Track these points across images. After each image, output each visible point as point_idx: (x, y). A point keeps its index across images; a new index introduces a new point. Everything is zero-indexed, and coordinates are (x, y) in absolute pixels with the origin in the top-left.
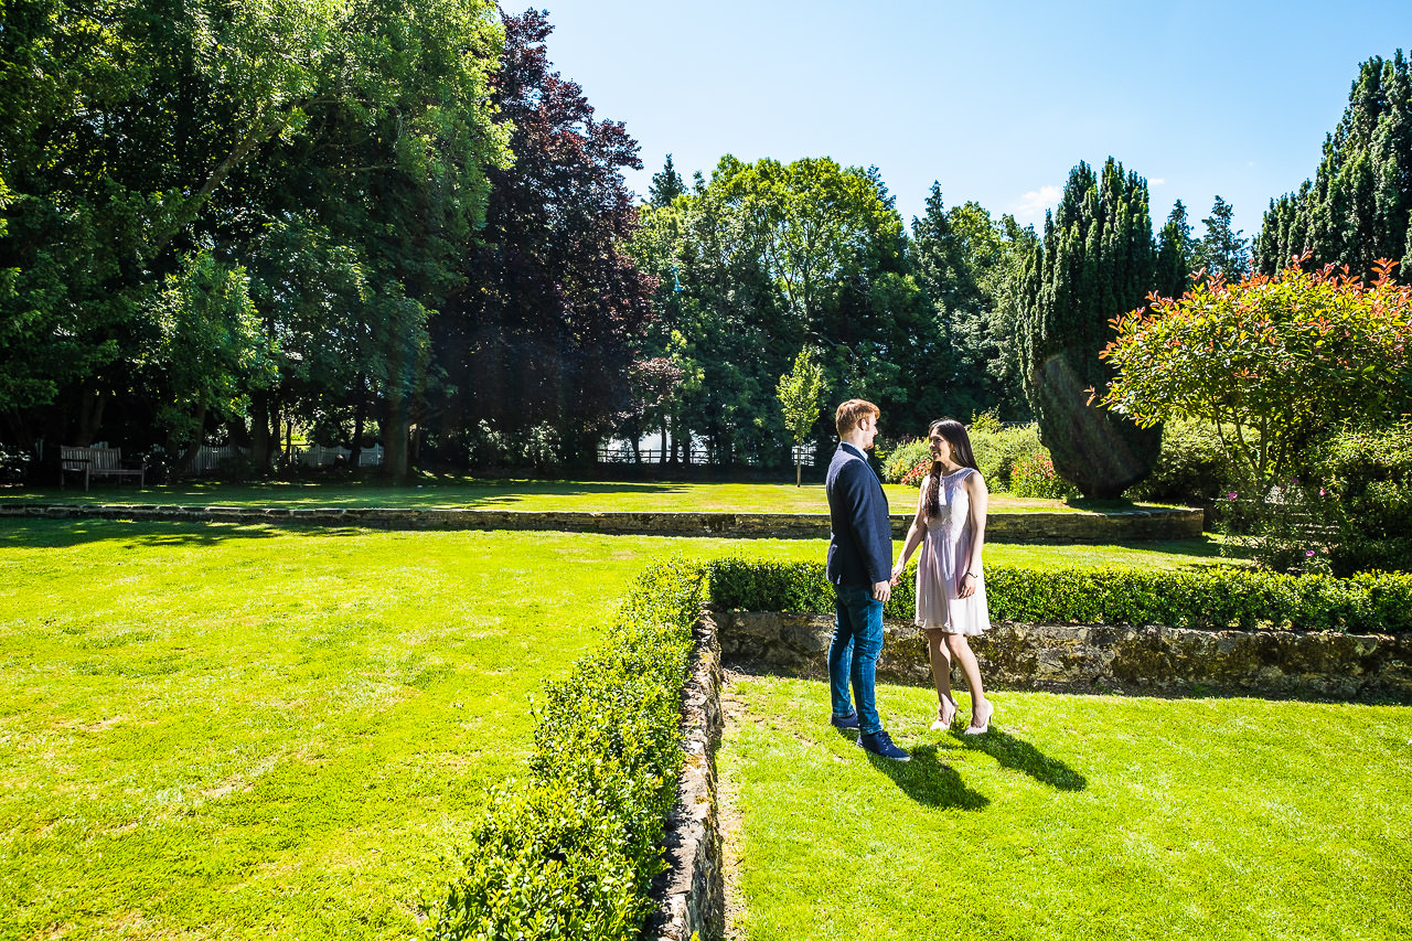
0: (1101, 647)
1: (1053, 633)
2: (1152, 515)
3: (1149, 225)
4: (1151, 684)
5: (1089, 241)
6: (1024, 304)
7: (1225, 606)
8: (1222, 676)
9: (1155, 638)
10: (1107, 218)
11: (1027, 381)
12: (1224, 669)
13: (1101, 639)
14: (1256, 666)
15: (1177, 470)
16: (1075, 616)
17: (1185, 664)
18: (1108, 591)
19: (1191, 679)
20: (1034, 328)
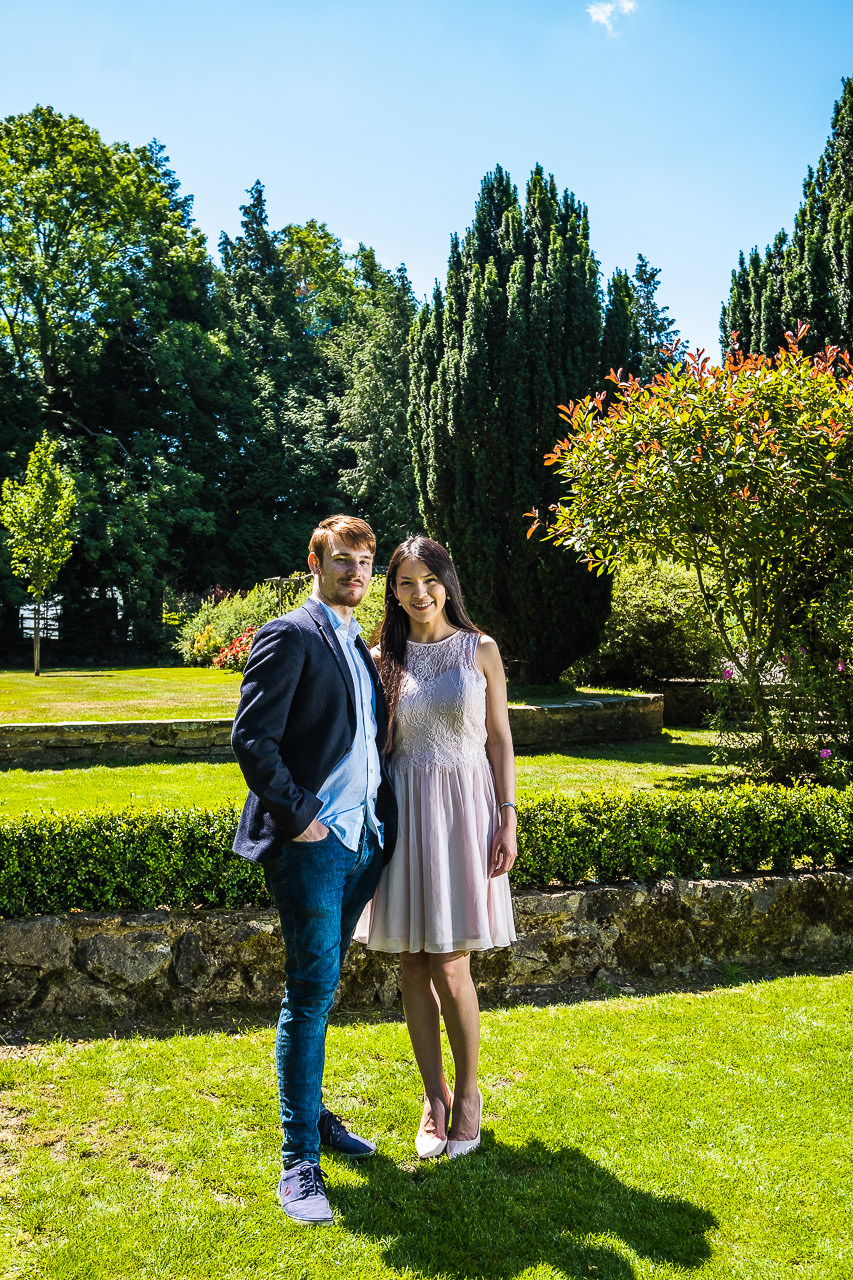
0: (600, 922)
1: (531, 907)
2: (606, 706)
3: (594, 273)
4: (668, 972)
5: (512, 289)
6: (419, 378)
7: (757, 840)
8: (759, 946)
9: (672, 897)
10: (536, 257)
11: (427, 501)
12: (761, 936)
13: (599, 910)
14: (800, 927)
15: (625, 639)
16: (559, 875)
17: (712, 934)
18: (606, 832)
19: (721, 956)
20: (436, 417)
